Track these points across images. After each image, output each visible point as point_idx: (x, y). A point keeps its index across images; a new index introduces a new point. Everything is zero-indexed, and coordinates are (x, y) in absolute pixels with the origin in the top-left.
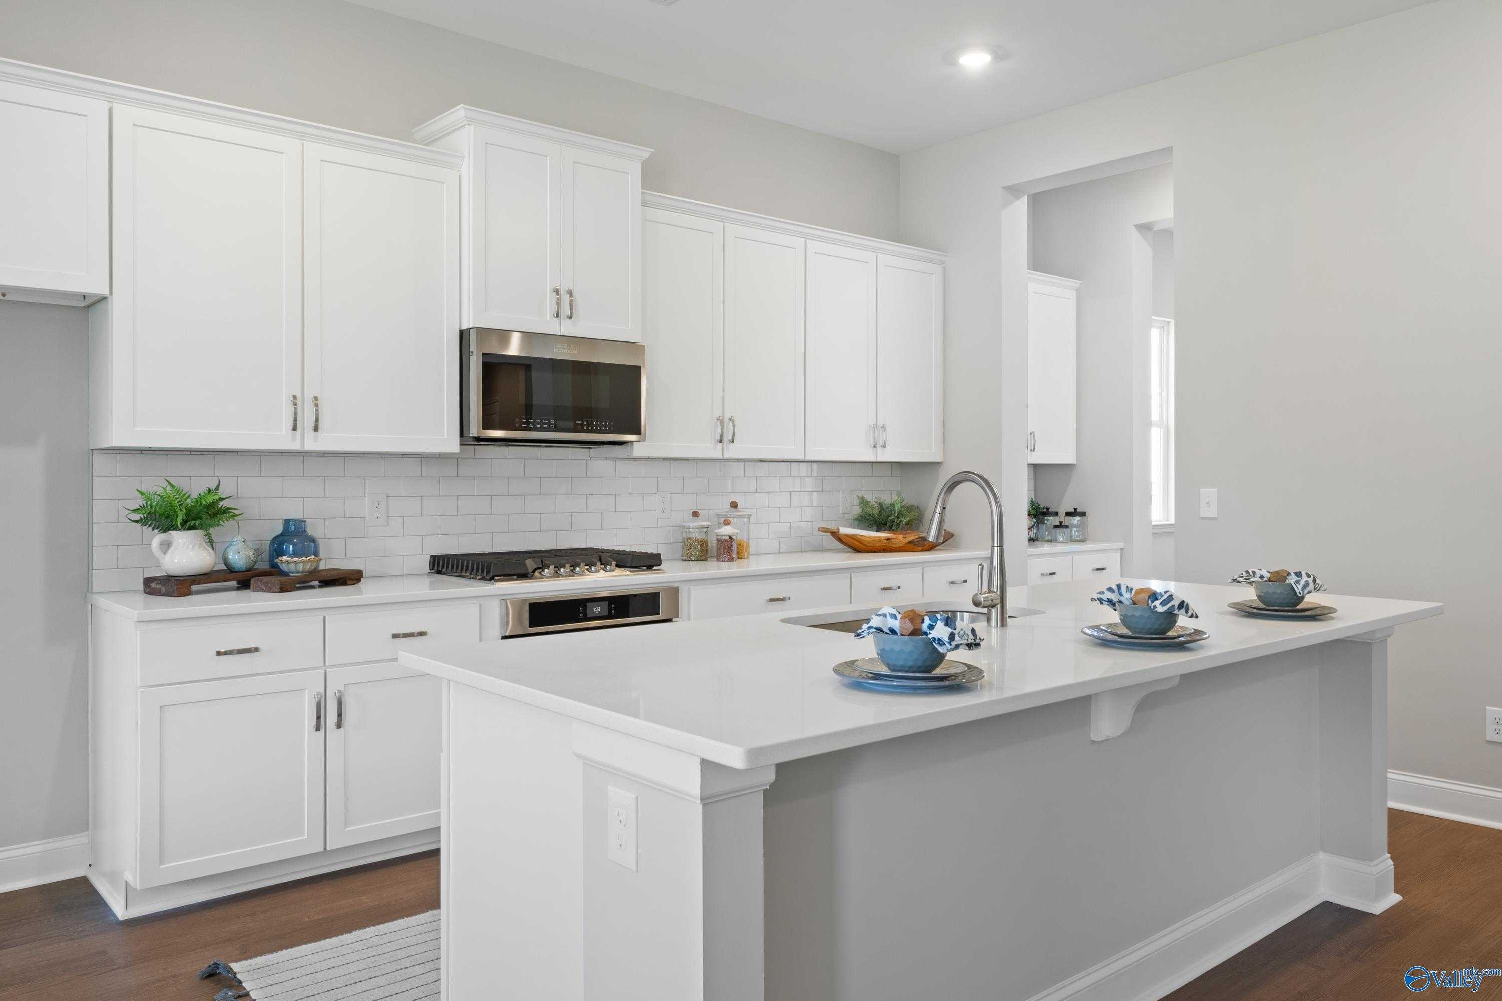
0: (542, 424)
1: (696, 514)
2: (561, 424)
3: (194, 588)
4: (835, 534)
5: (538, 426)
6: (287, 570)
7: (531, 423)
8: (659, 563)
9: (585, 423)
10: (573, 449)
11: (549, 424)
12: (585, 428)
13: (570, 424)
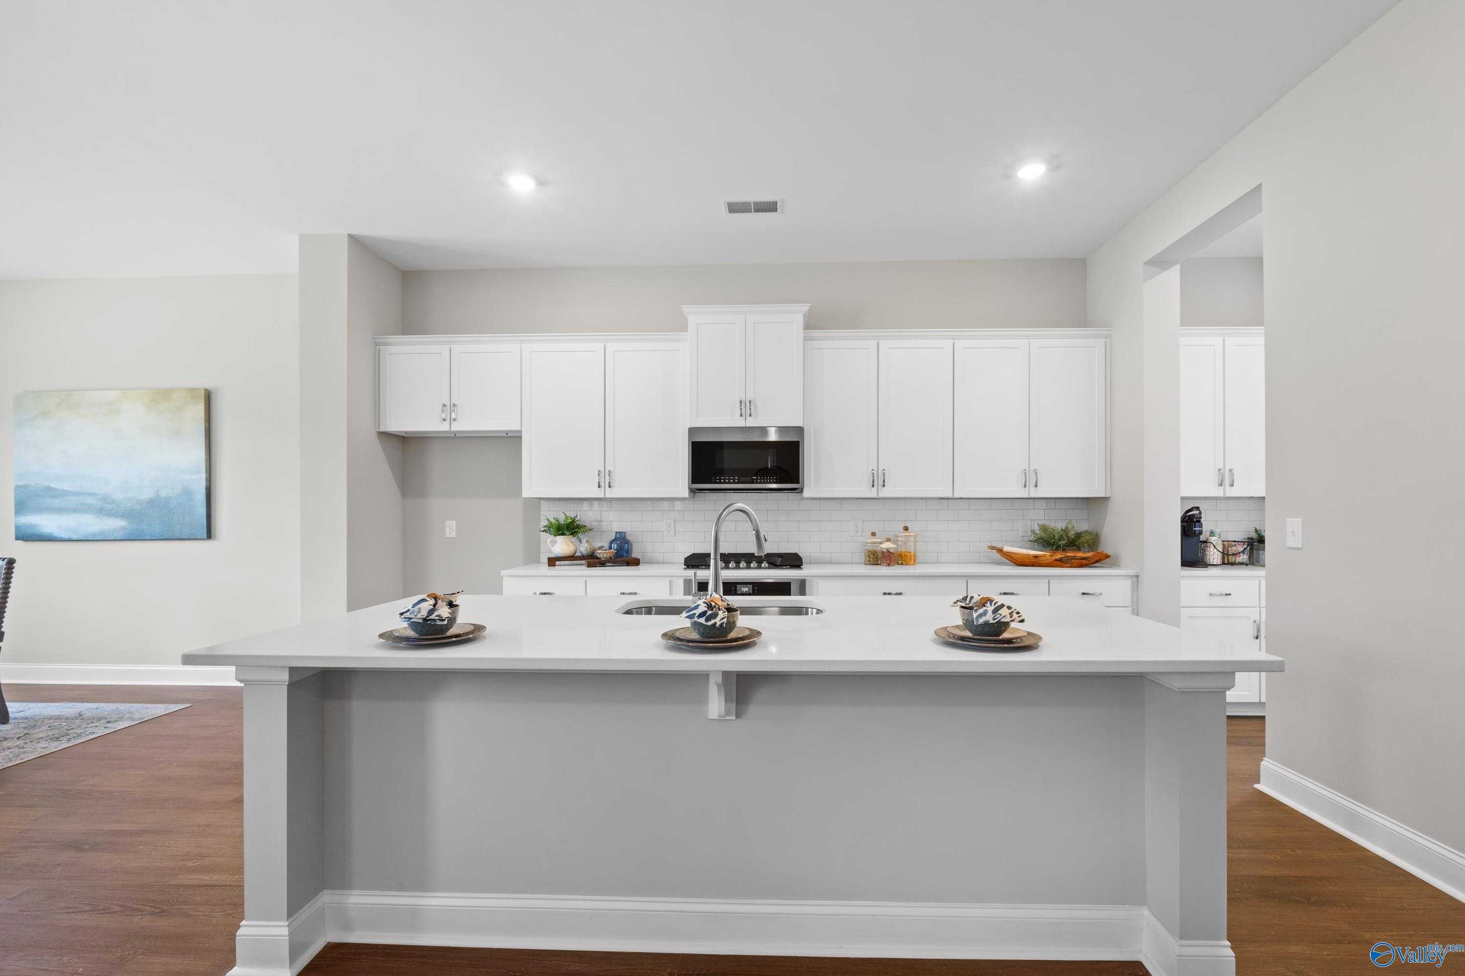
0: (729, 479)
1: (874, 534)
2: (742, 479)
3: (557, 563)
4: (1000, 551)
5: (727, 481)
6: (599, 557)
7: (722, 479)
8: (799, 564)
9: (759, 478)
10: (748, 494)
11: (734, 480)
12: (759, 481)
13: (749, 479)
